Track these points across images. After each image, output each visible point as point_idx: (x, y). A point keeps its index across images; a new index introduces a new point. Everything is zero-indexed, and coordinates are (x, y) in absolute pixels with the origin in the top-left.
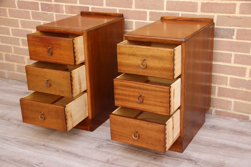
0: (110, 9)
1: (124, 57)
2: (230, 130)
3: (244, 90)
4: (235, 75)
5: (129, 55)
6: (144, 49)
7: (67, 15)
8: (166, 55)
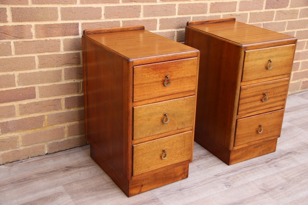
0: (110, 22)
7: (39, 41)
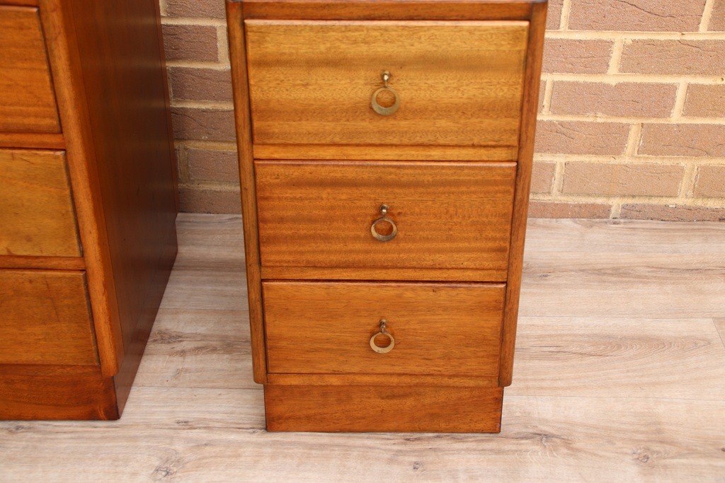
1: (282, 77)
2: (581, 271)
3: (599, 120)
4: (571, 71)
5: (312, 64)
6: (386, 29)
8: (492, 48)
